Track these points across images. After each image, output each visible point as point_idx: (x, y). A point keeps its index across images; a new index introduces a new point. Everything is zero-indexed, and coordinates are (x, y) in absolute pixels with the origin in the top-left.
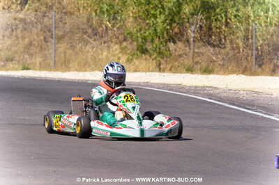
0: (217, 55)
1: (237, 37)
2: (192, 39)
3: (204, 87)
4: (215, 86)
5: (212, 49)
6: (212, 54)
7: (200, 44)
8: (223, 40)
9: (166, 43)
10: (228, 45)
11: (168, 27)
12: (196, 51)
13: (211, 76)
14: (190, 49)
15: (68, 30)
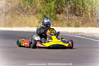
0: (79, 19)
1: (88, 11)
2: (68, 12)
3: (77, 32)
4: (83, 32)
5: (76, 17)
6: (76, 19)
7: (71, 14)
8: (82, 13)
9: (56, 14)
10: (84, 15)
11: (57, 7)
12: (69, 18)
13: (79, 28)
14: (67, 17)
15: (10, 9)
